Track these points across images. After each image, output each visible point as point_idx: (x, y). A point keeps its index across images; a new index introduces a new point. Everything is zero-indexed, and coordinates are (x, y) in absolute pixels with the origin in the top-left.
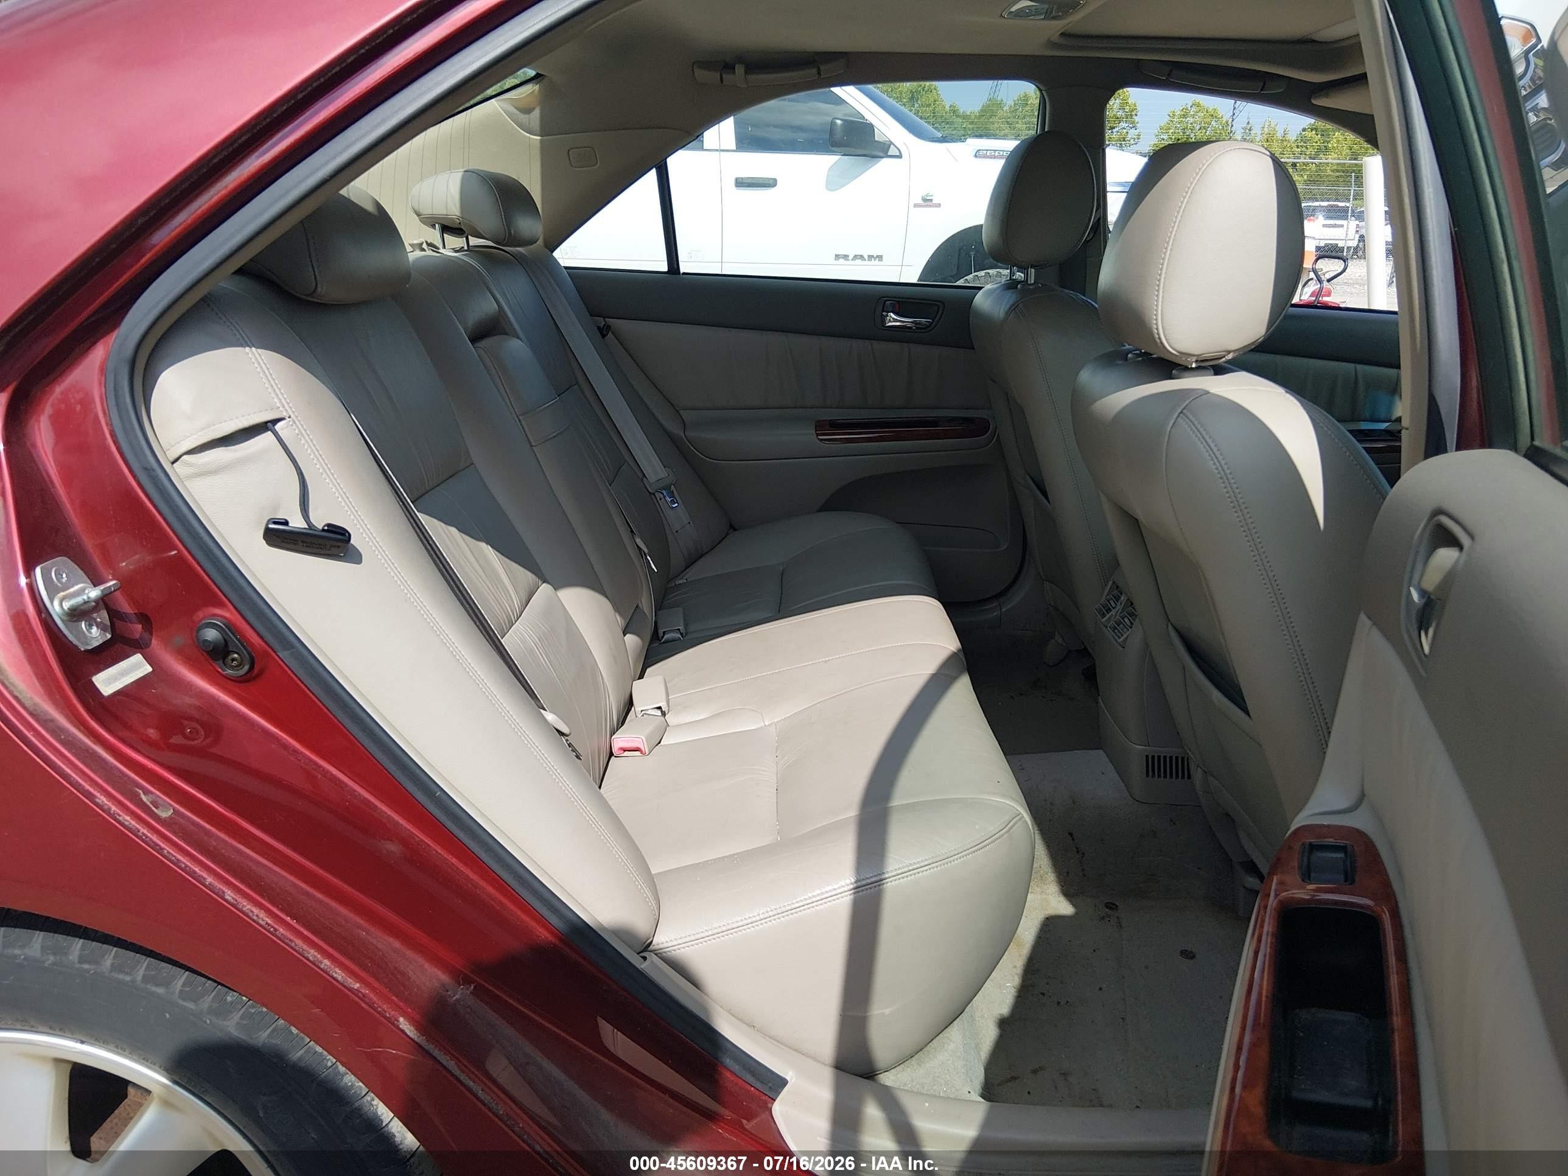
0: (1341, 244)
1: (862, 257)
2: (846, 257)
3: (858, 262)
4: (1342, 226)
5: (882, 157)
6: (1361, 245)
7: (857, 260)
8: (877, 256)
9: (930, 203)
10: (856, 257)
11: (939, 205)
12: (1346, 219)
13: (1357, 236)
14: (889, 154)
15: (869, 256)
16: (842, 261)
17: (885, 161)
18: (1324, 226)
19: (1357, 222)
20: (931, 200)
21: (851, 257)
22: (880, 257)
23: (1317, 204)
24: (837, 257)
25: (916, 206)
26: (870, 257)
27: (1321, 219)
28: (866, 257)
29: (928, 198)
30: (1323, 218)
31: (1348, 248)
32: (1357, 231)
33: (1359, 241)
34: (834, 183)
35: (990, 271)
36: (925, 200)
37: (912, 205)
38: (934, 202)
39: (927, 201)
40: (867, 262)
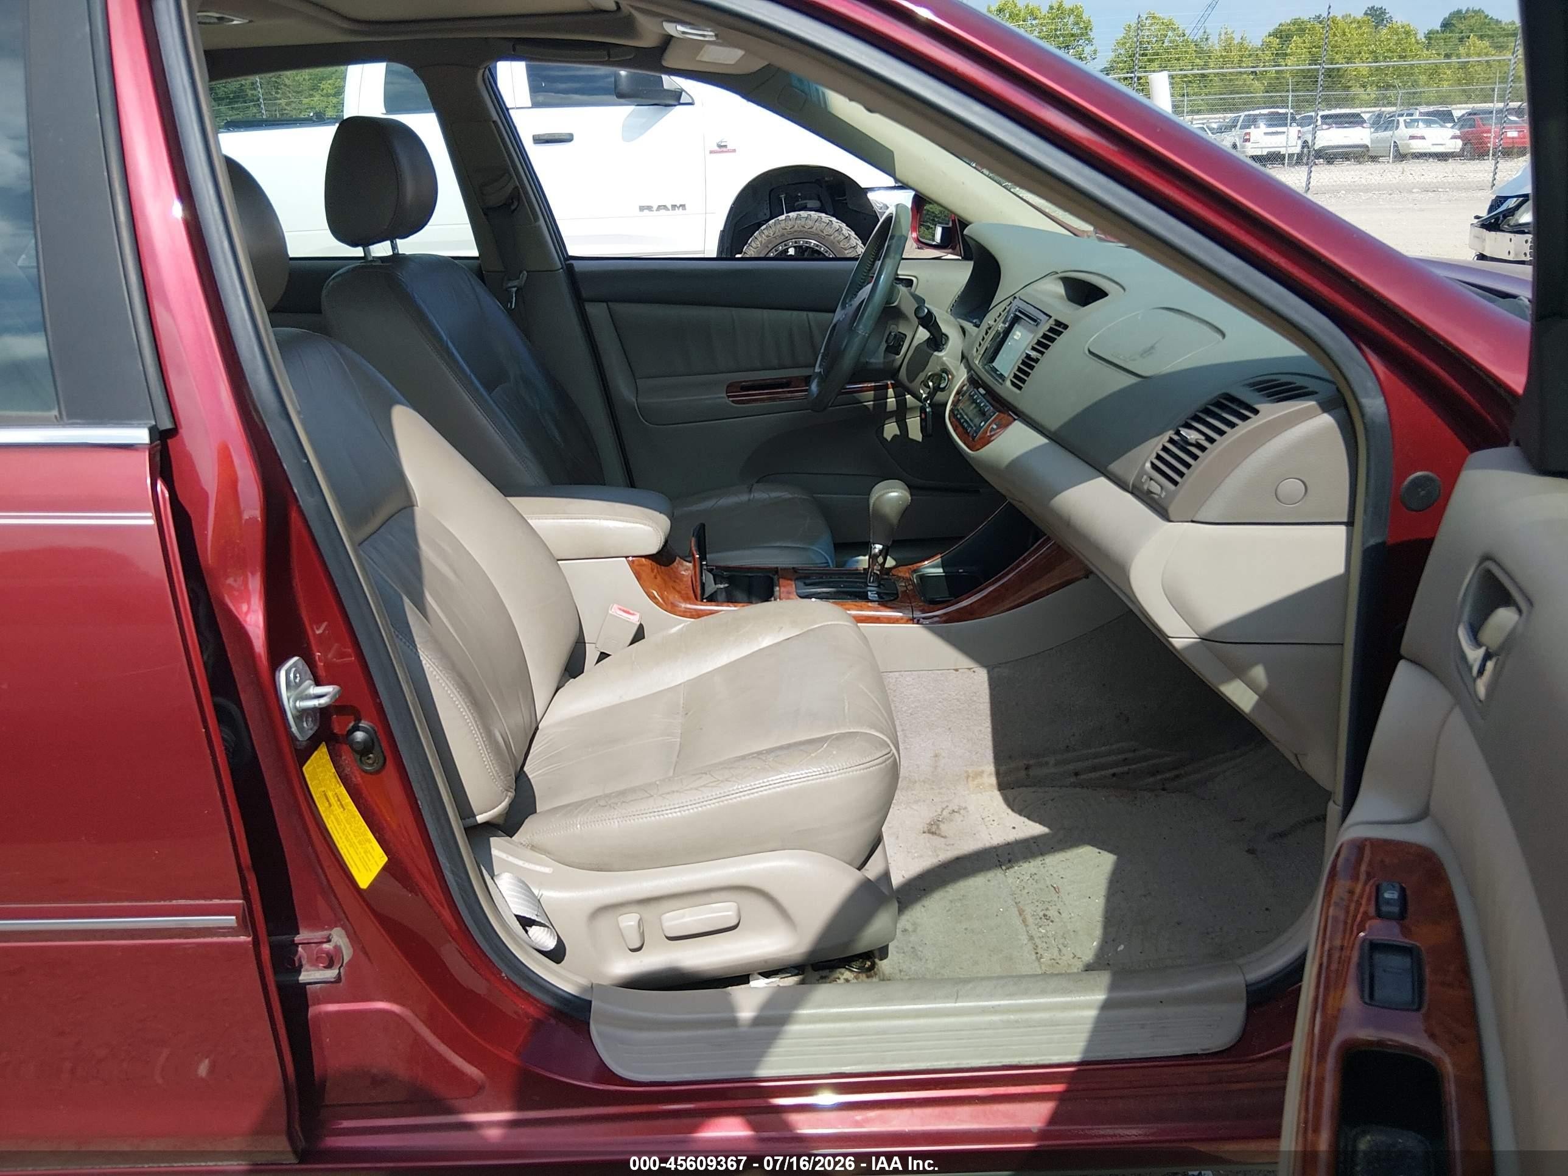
0: (1283, 151)
1: (665, 207)
2: (649, 208)
3: (663, 212)
4: (1284, 132)
5: (675, 105)
6: (1305, 150)
7: (661, 211)
8: (681, 205)
9: (724, 149)
10: (659, 208)
11: (734, 151)
12: (1286, 125)
13: (1300, 143)
14: (682, 101)
15: (672, 206)
16: (646, 212)
17: (678, 109)
18: (1266, 134)
19: (1299, 128)
20: (725, 146)
21: (655, 208)
22: (683, 206)
23: (1257, 112)
24: (642, 209)
25: (711, 152)
26: (674, 207)
27: (1263, 127)
28: (670, 207)
29: (722, 144)
30: (1265, 126)
31: (1289, 154)
32: (1299, 137)
33: (1303, 147)
34: (631, 132)
35: (802, 213)
36: (720, 146)
37: (707, 152)
38: (729, 147)
39: (722, 147)
40: (671, 212)
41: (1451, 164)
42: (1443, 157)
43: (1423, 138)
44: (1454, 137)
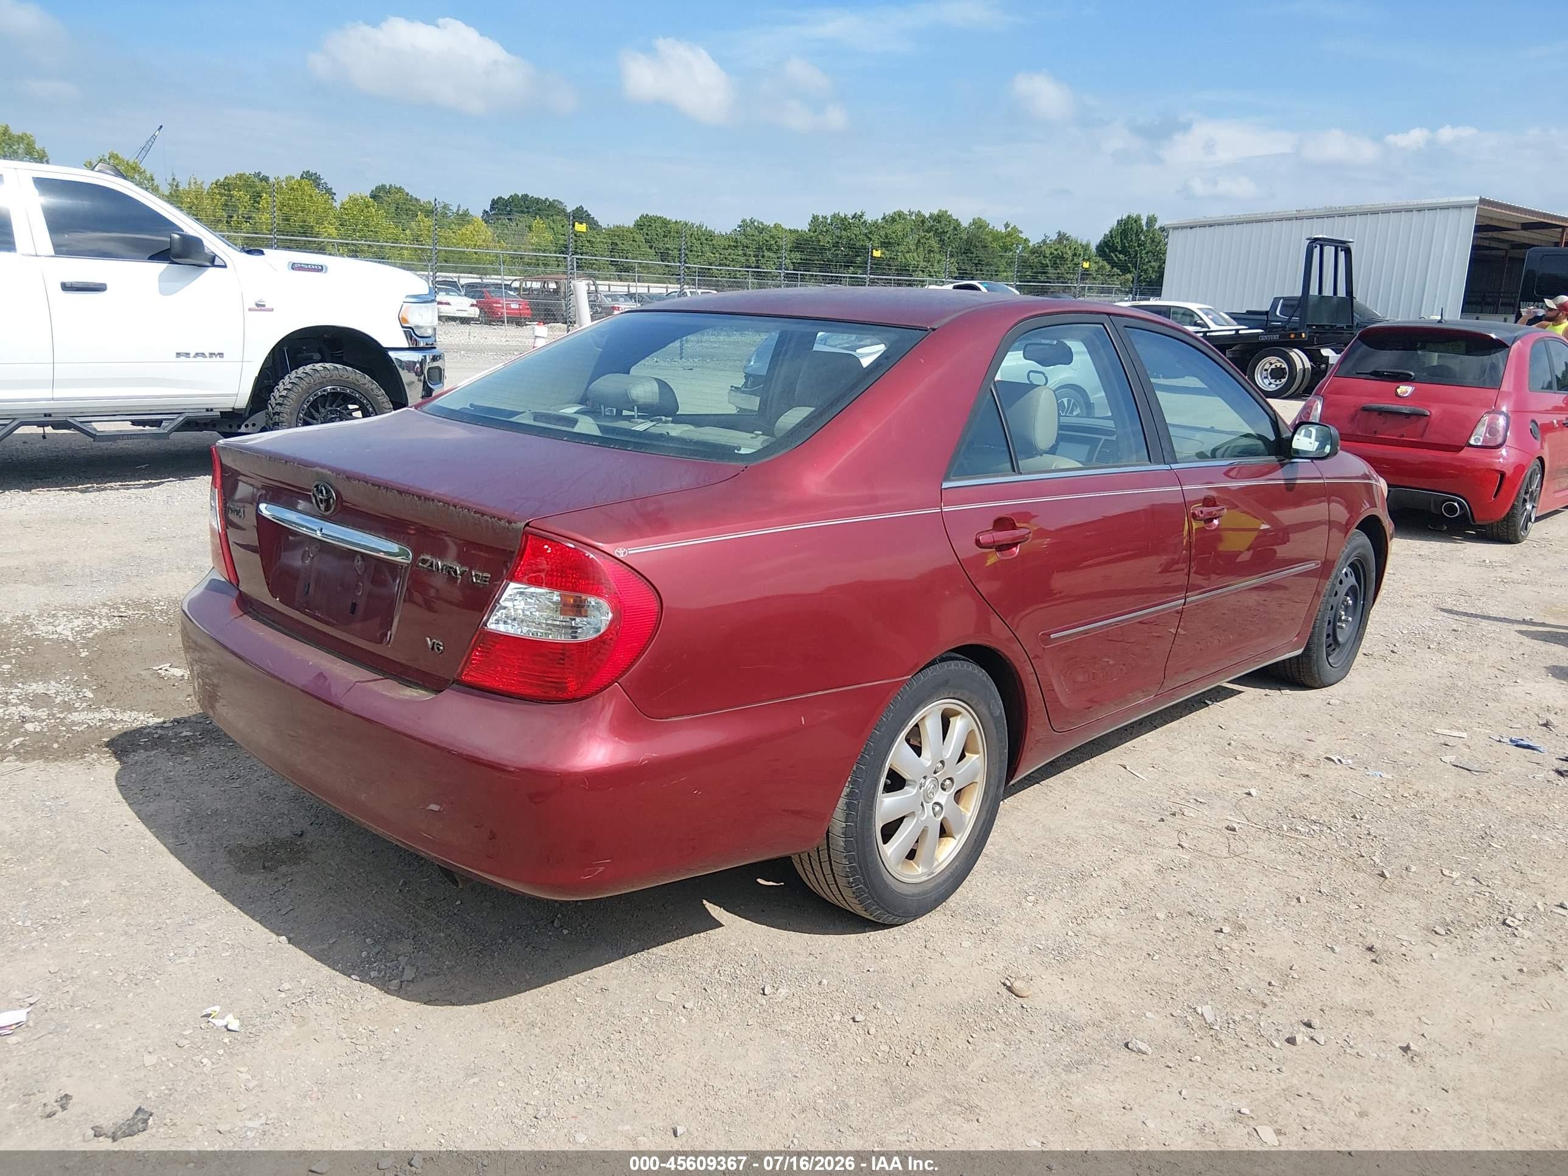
1: (203, 355)
2: (187, 355)
3: (200, 359)
5: (210, 267)
7: (198, 358)
8: (219, 354)
9: (263, 308)
10: (197, 355)
11: (272, 310)
14: (215, 264)
15: (210, 353)
16: (183, 358)
17: (213, 270)
20: (264, 305)
21: (192, 355)
22: (221, 355)
24: (178, 355)
25: (250, 310)
26: (212, 355)
28: (207, 355)
29: (261, 304)
34: (167, 288)
36: (258, 305)
37: (246, 310)
38: (267, 306)
39: (260, 306)
40: (208, 359)
41: (473, 328)
42: (465, 321)
43: (449, 304)
44: (472, 305)
